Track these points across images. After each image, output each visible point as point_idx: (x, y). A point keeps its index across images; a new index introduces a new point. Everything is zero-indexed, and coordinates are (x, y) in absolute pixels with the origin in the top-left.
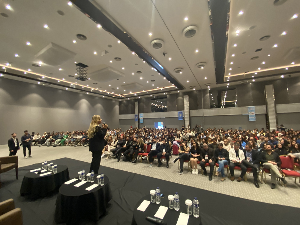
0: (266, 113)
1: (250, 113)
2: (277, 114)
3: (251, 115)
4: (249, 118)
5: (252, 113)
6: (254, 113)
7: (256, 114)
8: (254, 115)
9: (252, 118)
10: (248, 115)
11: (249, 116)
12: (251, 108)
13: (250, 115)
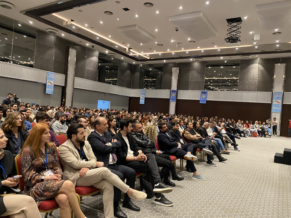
0: (64, 85)
1: (48, 82)
2: (74, 88)
3: (49, 85)
4: (46, 89)
5: (51, 83)
6: (52, 82)
7: (54, 85)
8: (53, 85)
9: (49, 90)
10: (46, 84)
11: (47, 86)
12: (51, 74)
13: (47, 84)
